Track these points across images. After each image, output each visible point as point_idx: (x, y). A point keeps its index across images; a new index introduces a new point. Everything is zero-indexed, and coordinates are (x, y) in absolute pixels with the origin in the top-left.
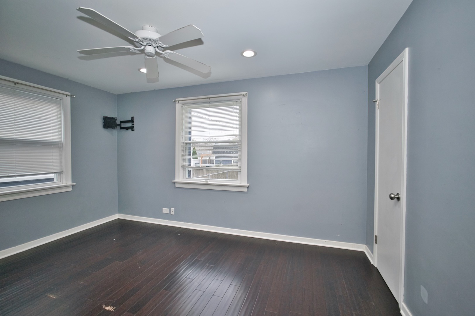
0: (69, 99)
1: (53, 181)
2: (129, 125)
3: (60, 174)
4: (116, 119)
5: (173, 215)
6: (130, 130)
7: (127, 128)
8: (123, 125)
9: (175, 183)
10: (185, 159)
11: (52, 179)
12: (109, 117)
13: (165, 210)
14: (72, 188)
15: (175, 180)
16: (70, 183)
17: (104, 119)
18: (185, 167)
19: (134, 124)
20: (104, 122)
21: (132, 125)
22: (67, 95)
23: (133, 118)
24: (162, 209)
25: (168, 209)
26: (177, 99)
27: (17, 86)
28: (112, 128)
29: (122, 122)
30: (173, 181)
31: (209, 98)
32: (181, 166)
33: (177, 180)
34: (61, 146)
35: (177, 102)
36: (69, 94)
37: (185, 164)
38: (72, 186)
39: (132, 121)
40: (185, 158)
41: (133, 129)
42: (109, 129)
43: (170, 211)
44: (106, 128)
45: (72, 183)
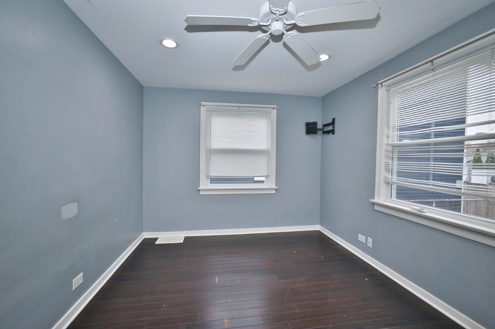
0: (275, 110)
1: (264, 183)
2: (330, 128)
3: (268, 178)
4: (317, 124)
5: (370, 248)
6: (331, 134)
7: (328, 132)
8: (326, 129)
9: (374, 204)
10: (391, 169)
11: (263, 182)
12: (310, 122)
13: (361, 238)
14: (276, 191)
15: (374, 199)
16: (274, 186)
17: (306, 125)
18: (390, 182)
19: (334, 127)
20: (307, 128)
21: (333, 127)
22: (274, 108)
23: (334, 119)
24: (358, 235)
25: (365, 237)
26: (379, 82)
27: (241, 108)
28: (314, 134)
29: (324, 126)
30: (370, 200)
31: (432, 61)
32: (384, 181)
33: (376, 200)
34: (269, 153)
35: (380, 85)
36: (275, 106)
37: (391, 177)
38: (276, 189)
39: (333, 123)
40: (391, 167)
41: (333, 132)
42: (310, 135)
43: (366, 240)
44: (308, 134)
45: (276, 186)
